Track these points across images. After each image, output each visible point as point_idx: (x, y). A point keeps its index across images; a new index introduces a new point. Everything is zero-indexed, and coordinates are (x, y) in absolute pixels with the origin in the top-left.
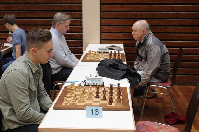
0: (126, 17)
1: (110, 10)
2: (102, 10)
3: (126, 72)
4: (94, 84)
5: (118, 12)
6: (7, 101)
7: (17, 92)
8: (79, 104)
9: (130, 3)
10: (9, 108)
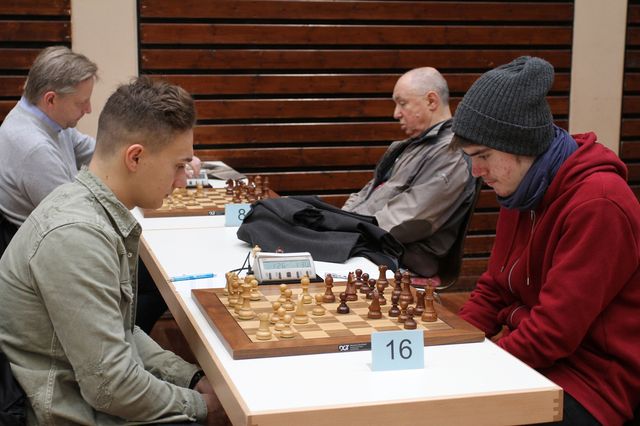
0: (228, 67)
1: (174, 40)
2: (143, 42)
3: (357, 235)
4: (289, 274)
5: (201, 50)
6: (40, 346)
7: (89, 302)
8: (307, 335)
9: (244, 16)
10: (52, 374)
